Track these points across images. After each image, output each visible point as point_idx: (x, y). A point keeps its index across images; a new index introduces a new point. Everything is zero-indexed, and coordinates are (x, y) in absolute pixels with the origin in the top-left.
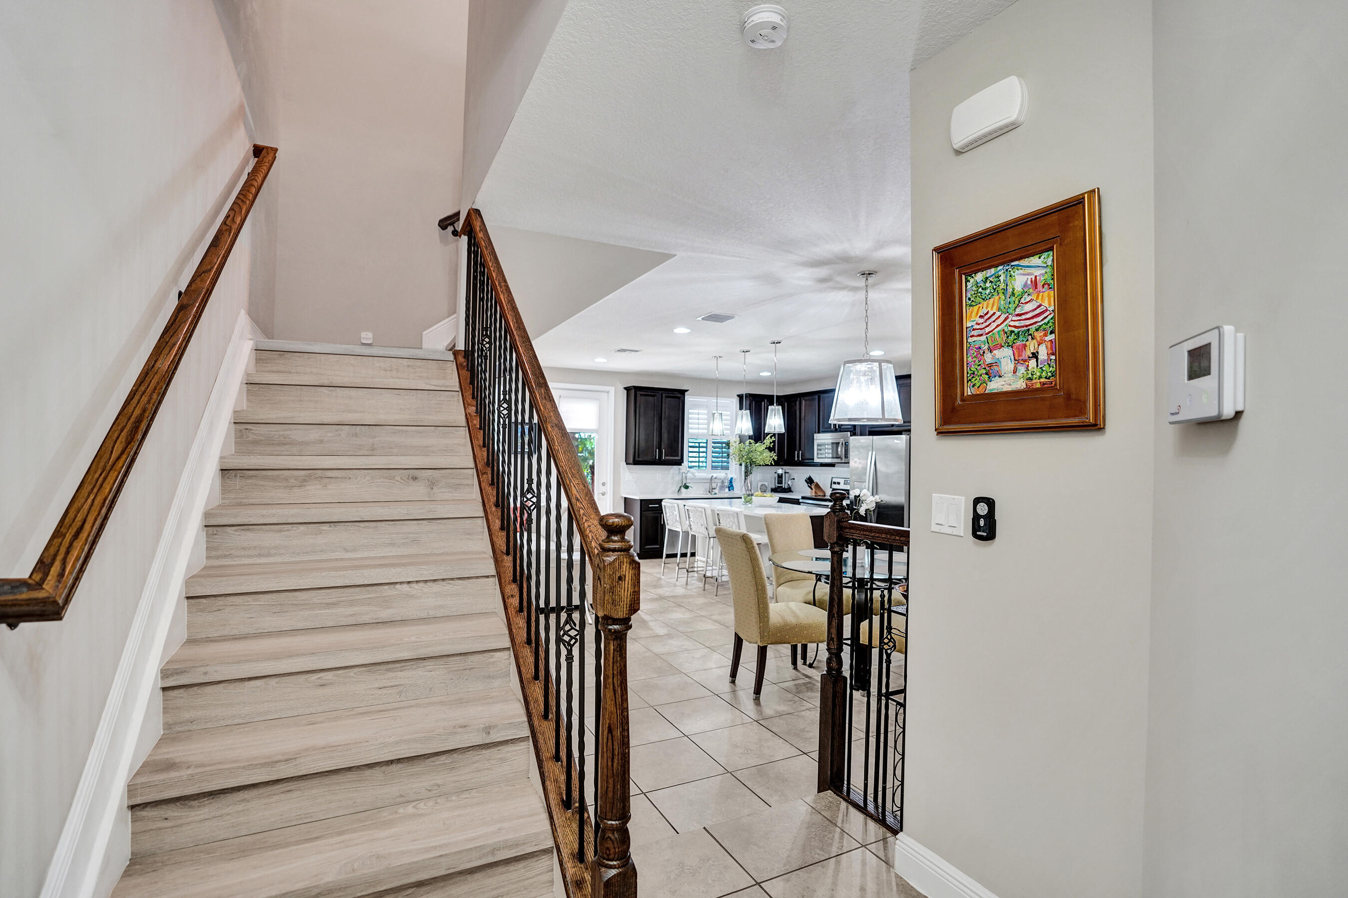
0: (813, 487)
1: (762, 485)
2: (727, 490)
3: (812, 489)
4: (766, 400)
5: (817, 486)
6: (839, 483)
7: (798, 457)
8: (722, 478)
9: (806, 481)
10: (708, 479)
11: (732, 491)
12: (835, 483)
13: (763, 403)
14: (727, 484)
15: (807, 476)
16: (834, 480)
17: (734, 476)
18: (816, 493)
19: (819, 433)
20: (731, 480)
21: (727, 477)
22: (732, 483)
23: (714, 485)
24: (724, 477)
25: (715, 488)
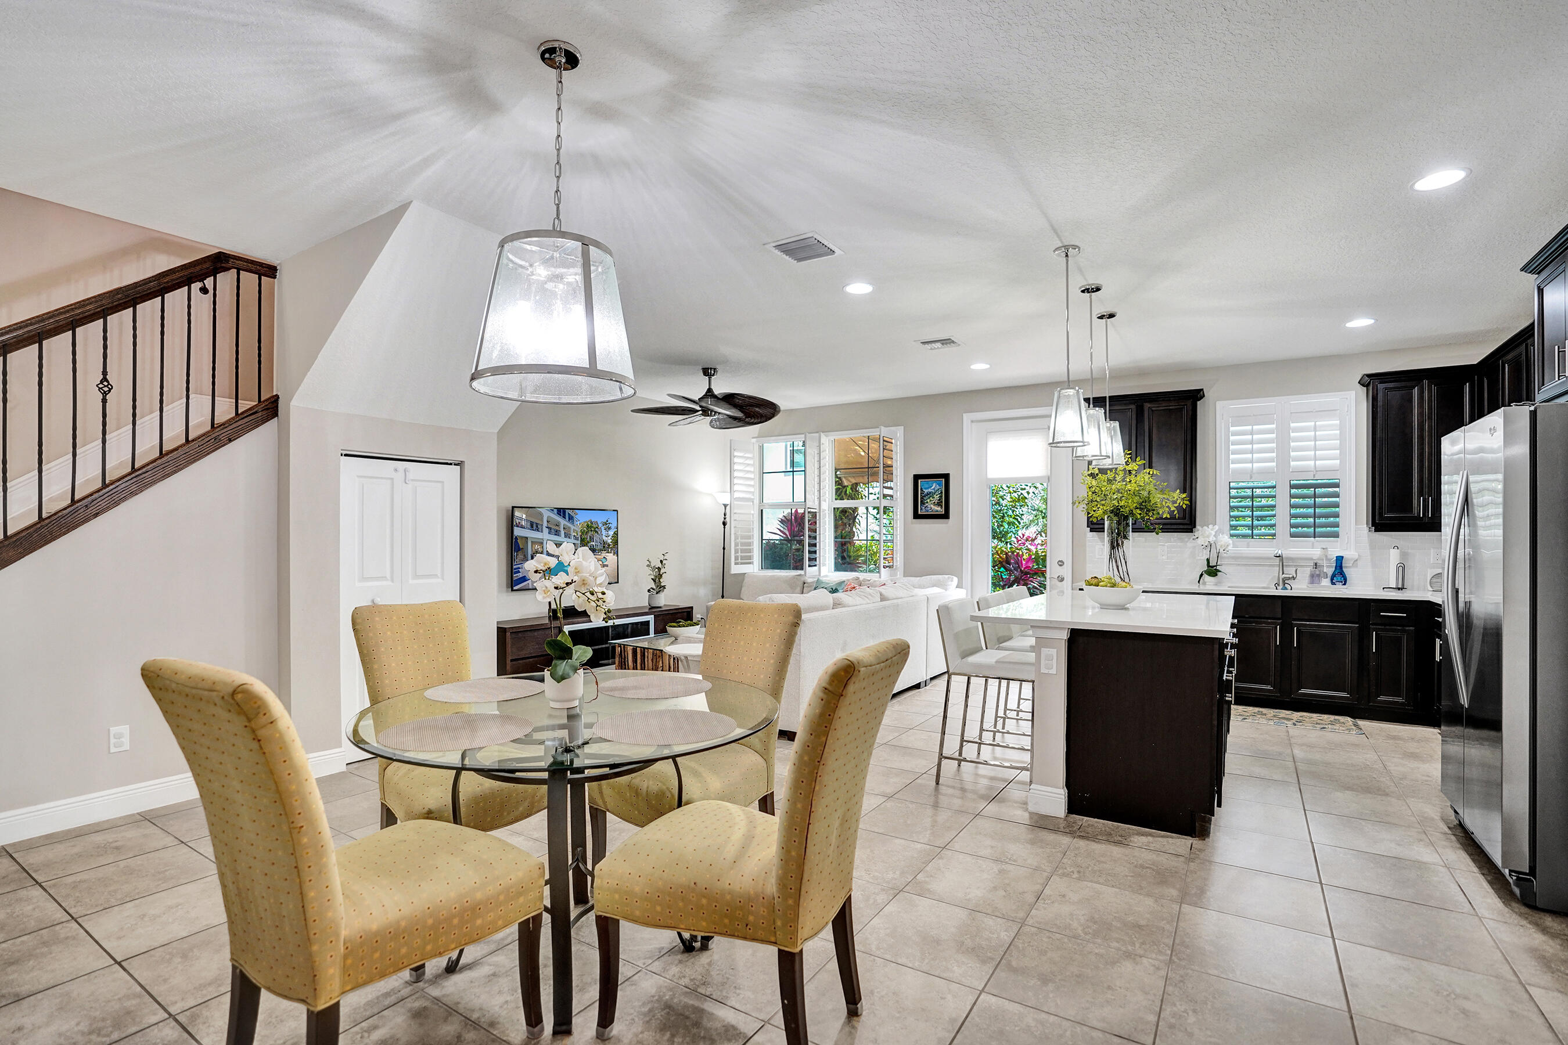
1: (1436, 576)
2: (1326, 582)
4: (1426, 382)
8: (1314, 557)
10: (1275, 559)
11: (1339, 586)
13: (1416, 389)
14: (1330, 571)
17: (1349, 554)
20: (1339, 562)
21: (1326, 556)
22: (1341, 567)
23: (1290, 571)
24: (1318, 556)
25: (1294, 578)
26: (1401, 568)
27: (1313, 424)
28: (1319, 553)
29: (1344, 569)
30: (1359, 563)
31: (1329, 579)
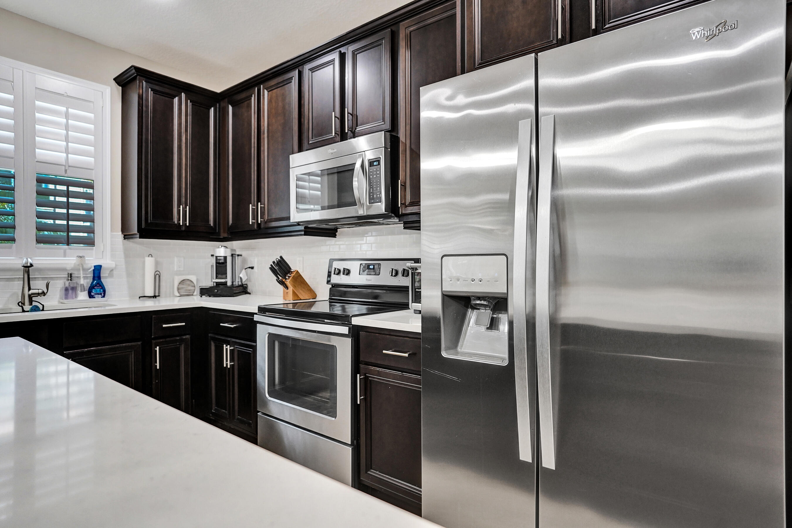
0: (288, 282)
1: (182, 282)
2: (83, 296)
3: (287, 287)
4: (183, 95)
5: (299, 280)
6: (347, 272)
7: (255, 217)
8: (69, 267)
9: (272, 269)
10: (17, 270)
11: (98, 299)
12: (338, 272)
13: (176, 100)
14: (86, 281)
15: (275, 258)
16: (337, 265)
17: (106, 263)
18: (294, 293)
19: (300, 150)
20: (96, 272)
21: (83, 266)
22: (99, 278)
23: (38, 286)
24: (72, 266)
25: (44, 294)
26: (157, 276)
27: (64, 109)
28: (74, 262)
29: (102, 280)
30: (115, 272)
31: (86, 293)
